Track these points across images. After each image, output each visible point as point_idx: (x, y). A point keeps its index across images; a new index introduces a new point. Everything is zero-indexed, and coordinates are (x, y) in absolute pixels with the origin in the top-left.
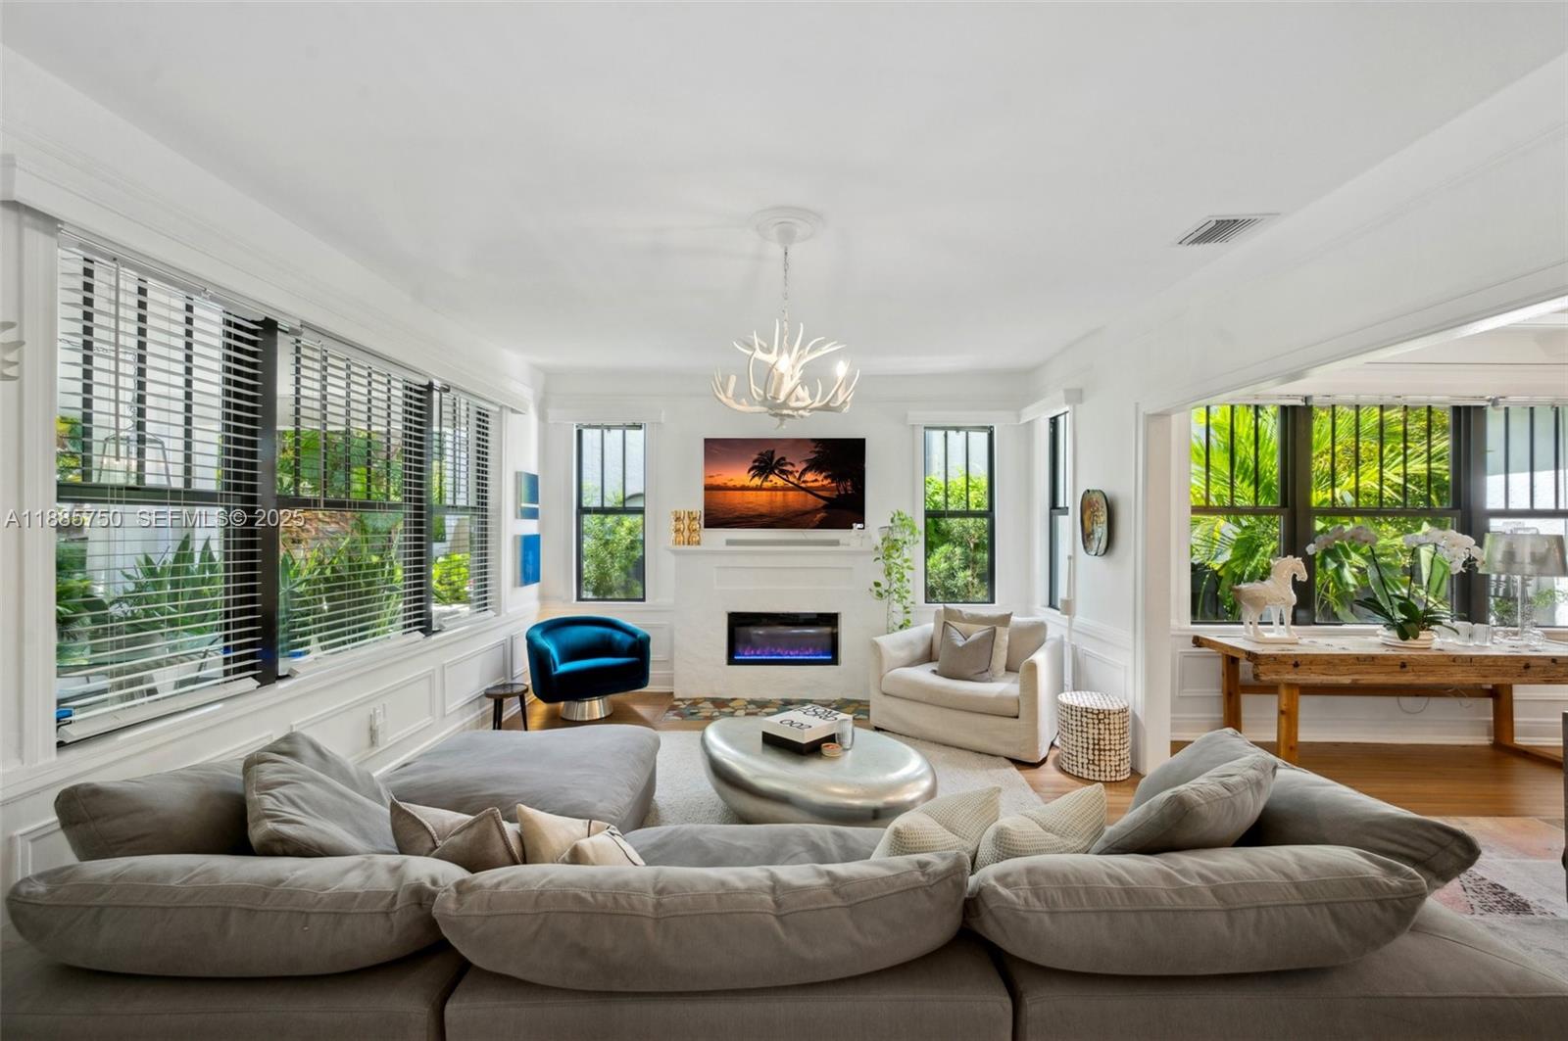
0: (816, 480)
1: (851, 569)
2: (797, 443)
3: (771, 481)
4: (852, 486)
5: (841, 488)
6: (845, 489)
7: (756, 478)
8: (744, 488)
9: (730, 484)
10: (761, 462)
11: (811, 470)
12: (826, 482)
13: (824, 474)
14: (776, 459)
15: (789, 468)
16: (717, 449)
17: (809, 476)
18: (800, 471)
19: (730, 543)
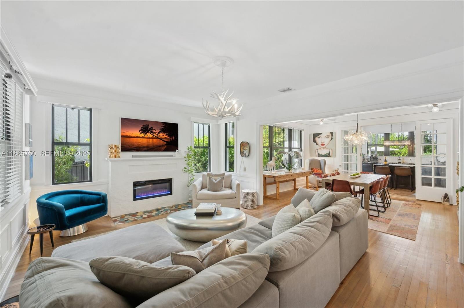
0: (163, 136)
1: (176, 164)
2: (157, 123)
3: (148, 135)
4: (174, 138)
5: (171, 139)
6: (172, 139)
7: (142, 134)
8: (137, 137)
9: (132, 135)
10: (144, 128)
11: (161, 132)
12: (166, 136)
13: (166, 134)
14: (149, 127)
15: (154, 131)
16: (126, 122)
17: (161, 134)
18: (158, 132)
19: (133, 156)
